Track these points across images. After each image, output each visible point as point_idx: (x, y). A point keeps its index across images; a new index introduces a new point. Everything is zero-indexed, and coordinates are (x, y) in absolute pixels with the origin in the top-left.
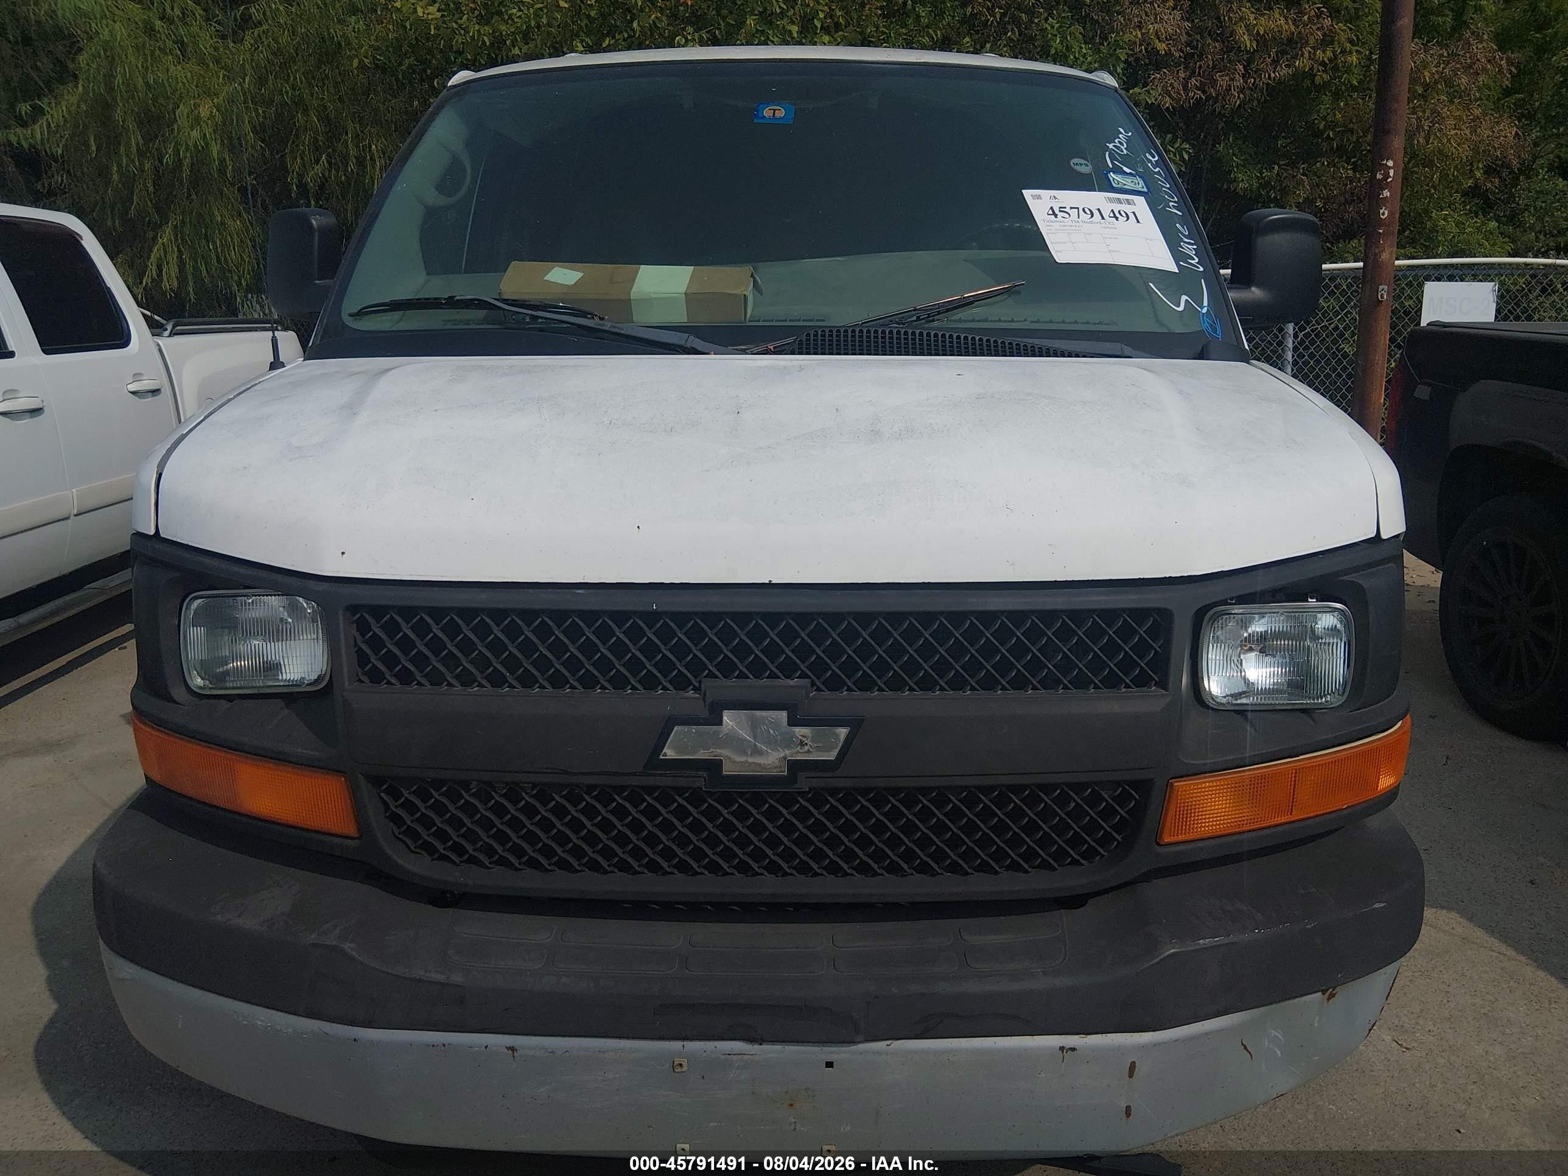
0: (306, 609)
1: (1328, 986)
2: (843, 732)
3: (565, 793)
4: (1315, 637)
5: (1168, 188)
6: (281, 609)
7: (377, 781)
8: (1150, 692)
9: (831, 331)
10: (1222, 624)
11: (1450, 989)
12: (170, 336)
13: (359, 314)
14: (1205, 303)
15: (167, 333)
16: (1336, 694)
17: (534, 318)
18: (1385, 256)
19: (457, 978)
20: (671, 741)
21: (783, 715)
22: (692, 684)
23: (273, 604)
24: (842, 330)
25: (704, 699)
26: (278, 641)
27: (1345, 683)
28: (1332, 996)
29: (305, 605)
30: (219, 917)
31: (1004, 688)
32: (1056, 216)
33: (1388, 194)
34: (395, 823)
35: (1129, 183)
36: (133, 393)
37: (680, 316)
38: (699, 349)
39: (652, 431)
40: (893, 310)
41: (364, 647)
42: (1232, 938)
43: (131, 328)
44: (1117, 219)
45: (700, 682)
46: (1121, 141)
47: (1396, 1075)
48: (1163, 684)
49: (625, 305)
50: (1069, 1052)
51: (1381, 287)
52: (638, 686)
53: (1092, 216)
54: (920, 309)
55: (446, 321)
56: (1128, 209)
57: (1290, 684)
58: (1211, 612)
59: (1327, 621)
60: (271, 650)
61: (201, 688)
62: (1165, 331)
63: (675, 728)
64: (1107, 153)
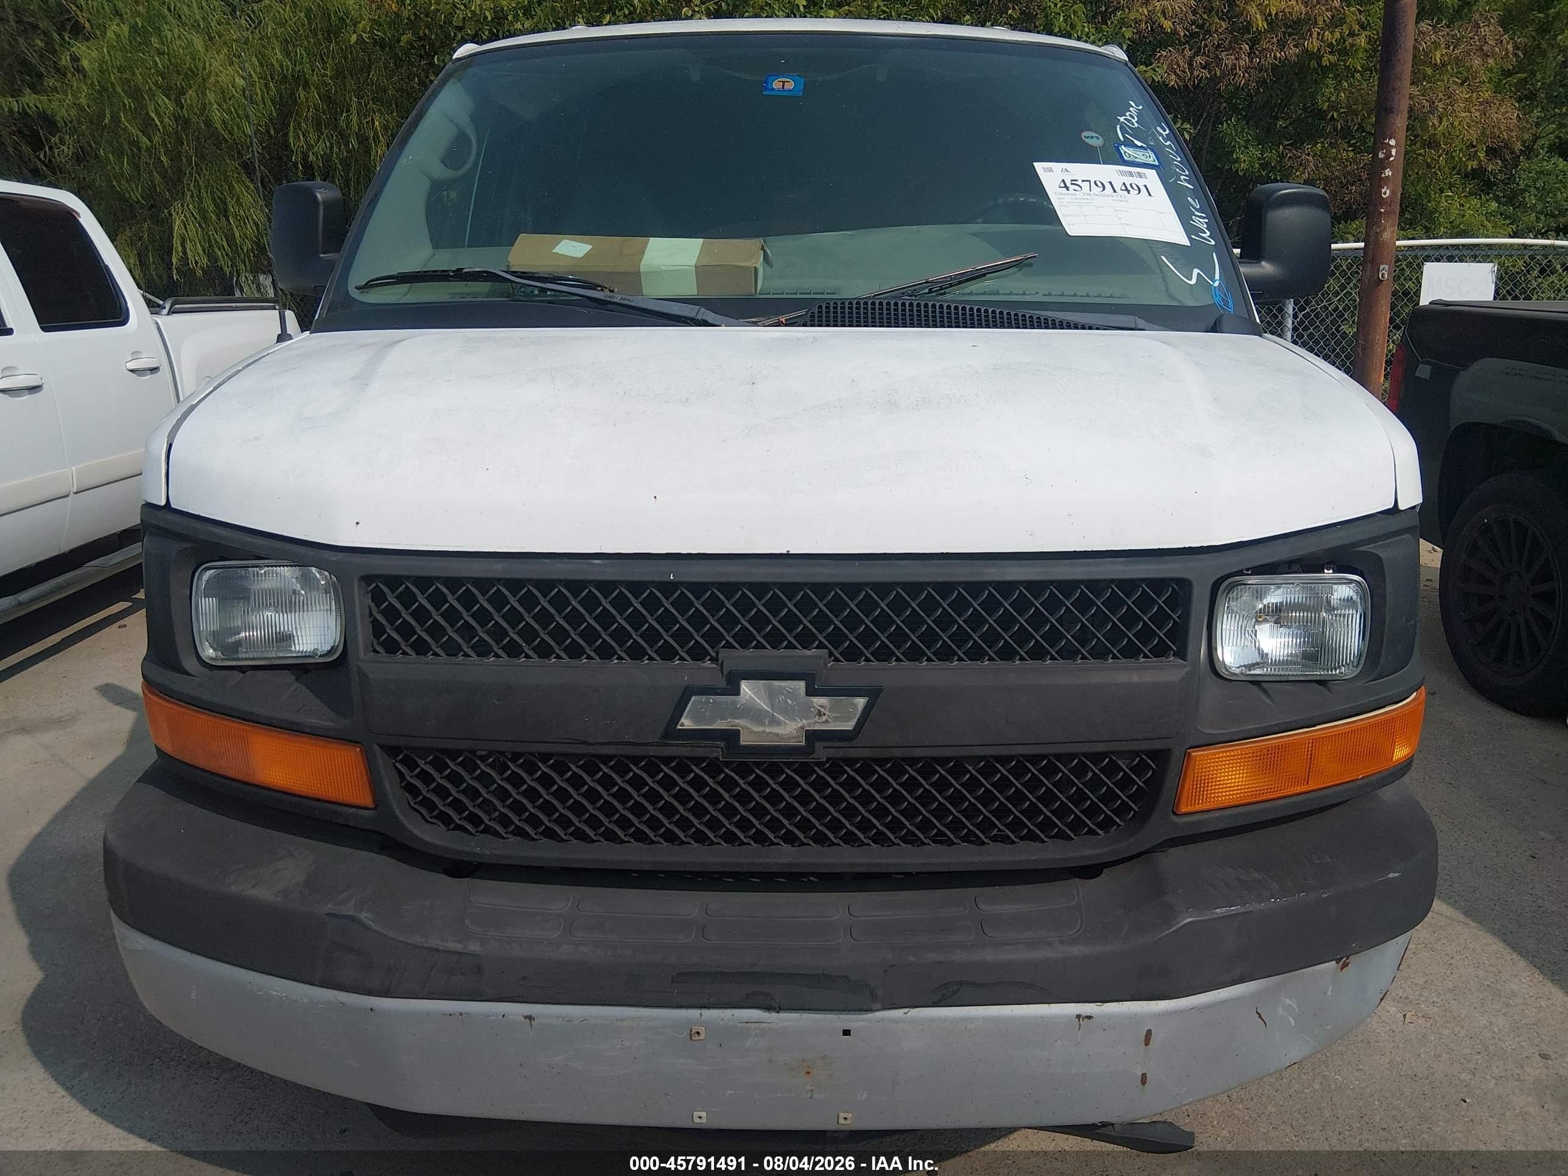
0: (318, 581)
1: (1341, 955)
2: (861, 702)
3: (582, 762)
4: (1330, 609)
5: (1180, 162)
6: (294, 580)
7: (392, 751)
8: (1169, 662)
9: (843, 303)
10: (1237, 594)
11: (1452, 961)
12: (168, 314)
13: (367, 286)
14: (1217, 277)
15: (165, 311)
16: (1351, 666)
17: (543, 290)
18: (1386, 235)
19: (474, 947)
20: (689, 711)
21: (801, 685)
22: (709, 654)
23: (286, 575)
24: (854, 302)
25: (722, 669)
26: (291, 612)
27: (1360, 655)
28: (1345, 965)
29: (318, 576)
30: (233, 888)
31: (1022, 659)
32: (1068, 189)
33: (1390, 173)
34: (410, 793)
35: (1140, 156)
36: (132, 371)
37: (690, 289)
38: (710, 321)
39: (667, 402)
40: (904, 283)
41: (379, 617)
42: (1249, 908)
43: (129, 305)
44: (1129, 192)
45: (717, 653)
46: (1132, 115)
47: (1401, 1045)
48: (1181, 654)
49: (634, 278)
50: (1086, 1020)
51: (1382, 267)
52: (655, 656)
53: (1104, 189)
54: (931, 282)
55: (453, 294)
56: (1141, 182)
57: (1306, 656)
58: (1226, 583)
59: (1343, 592)
60: (282, 621)
61: (212, 659)
62: (1177, 304)
63: (693, 698)
64: (1118, 126)
